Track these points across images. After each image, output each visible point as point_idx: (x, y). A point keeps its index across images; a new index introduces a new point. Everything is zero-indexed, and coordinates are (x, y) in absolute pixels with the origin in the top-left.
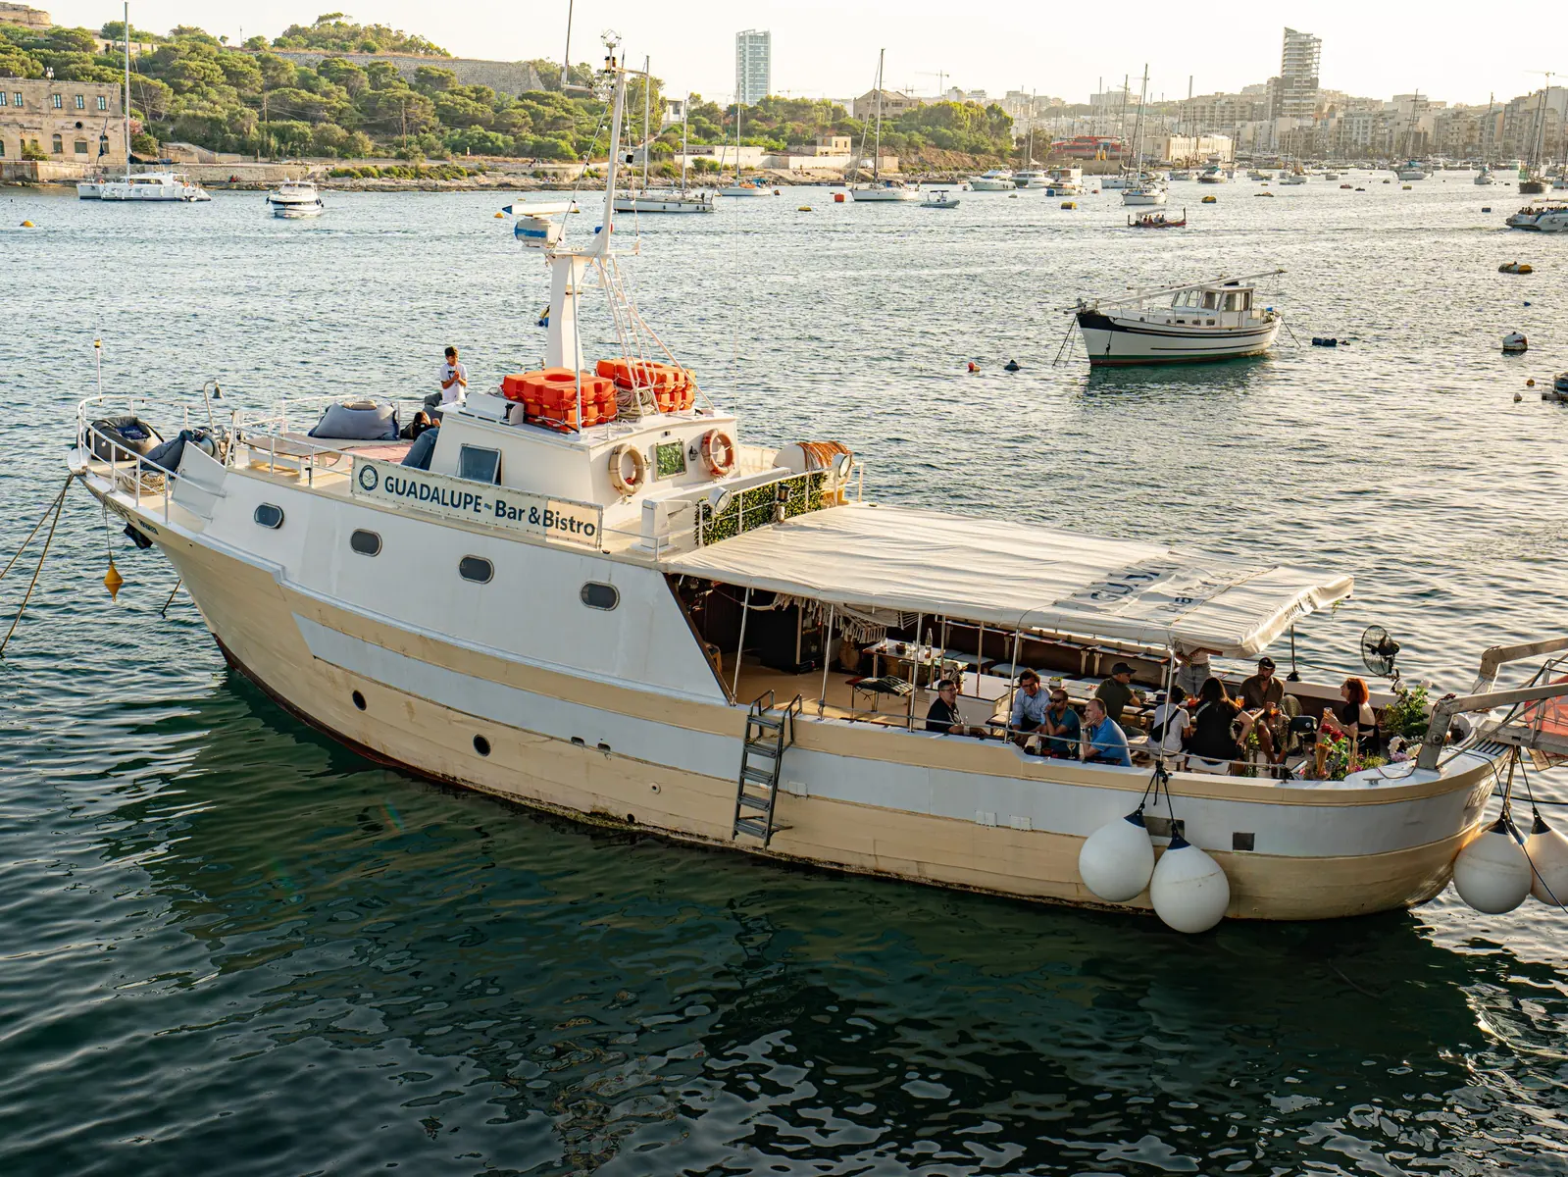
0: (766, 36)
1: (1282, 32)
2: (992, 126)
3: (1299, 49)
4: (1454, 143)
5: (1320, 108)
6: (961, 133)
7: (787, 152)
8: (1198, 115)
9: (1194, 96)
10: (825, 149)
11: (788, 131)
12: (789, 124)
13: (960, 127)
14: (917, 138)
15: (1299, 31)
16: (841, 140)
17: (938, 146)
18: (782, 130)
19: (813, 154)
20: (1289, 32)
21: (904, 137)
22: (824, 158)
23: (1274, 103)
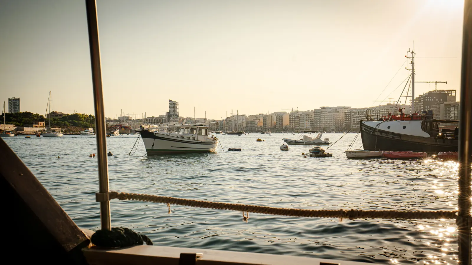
0: (19, 99)
1: (169, 101)
2: (90, 121)
3: (173, 105)
4: (214, 128)
5: (180, 119)
6: (80, 122)
7: (23, 126)
8: (148, 121)
9: (146, 117)
10: (36, 125)
11: (23, 121)
12: (24, 119)
13: (81, 120)
14: (67, 123)
15: (173, 100)
16: (42, 123)
17: (74, 125)
18: (21, 120)
19: (33, 127)
20: (170, 101)
21: (63, 122)
22: (36, 128)
23: (168, 118)
